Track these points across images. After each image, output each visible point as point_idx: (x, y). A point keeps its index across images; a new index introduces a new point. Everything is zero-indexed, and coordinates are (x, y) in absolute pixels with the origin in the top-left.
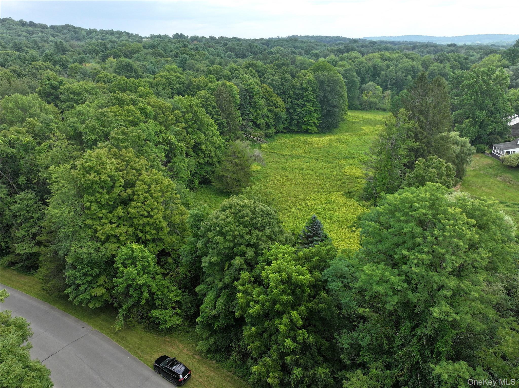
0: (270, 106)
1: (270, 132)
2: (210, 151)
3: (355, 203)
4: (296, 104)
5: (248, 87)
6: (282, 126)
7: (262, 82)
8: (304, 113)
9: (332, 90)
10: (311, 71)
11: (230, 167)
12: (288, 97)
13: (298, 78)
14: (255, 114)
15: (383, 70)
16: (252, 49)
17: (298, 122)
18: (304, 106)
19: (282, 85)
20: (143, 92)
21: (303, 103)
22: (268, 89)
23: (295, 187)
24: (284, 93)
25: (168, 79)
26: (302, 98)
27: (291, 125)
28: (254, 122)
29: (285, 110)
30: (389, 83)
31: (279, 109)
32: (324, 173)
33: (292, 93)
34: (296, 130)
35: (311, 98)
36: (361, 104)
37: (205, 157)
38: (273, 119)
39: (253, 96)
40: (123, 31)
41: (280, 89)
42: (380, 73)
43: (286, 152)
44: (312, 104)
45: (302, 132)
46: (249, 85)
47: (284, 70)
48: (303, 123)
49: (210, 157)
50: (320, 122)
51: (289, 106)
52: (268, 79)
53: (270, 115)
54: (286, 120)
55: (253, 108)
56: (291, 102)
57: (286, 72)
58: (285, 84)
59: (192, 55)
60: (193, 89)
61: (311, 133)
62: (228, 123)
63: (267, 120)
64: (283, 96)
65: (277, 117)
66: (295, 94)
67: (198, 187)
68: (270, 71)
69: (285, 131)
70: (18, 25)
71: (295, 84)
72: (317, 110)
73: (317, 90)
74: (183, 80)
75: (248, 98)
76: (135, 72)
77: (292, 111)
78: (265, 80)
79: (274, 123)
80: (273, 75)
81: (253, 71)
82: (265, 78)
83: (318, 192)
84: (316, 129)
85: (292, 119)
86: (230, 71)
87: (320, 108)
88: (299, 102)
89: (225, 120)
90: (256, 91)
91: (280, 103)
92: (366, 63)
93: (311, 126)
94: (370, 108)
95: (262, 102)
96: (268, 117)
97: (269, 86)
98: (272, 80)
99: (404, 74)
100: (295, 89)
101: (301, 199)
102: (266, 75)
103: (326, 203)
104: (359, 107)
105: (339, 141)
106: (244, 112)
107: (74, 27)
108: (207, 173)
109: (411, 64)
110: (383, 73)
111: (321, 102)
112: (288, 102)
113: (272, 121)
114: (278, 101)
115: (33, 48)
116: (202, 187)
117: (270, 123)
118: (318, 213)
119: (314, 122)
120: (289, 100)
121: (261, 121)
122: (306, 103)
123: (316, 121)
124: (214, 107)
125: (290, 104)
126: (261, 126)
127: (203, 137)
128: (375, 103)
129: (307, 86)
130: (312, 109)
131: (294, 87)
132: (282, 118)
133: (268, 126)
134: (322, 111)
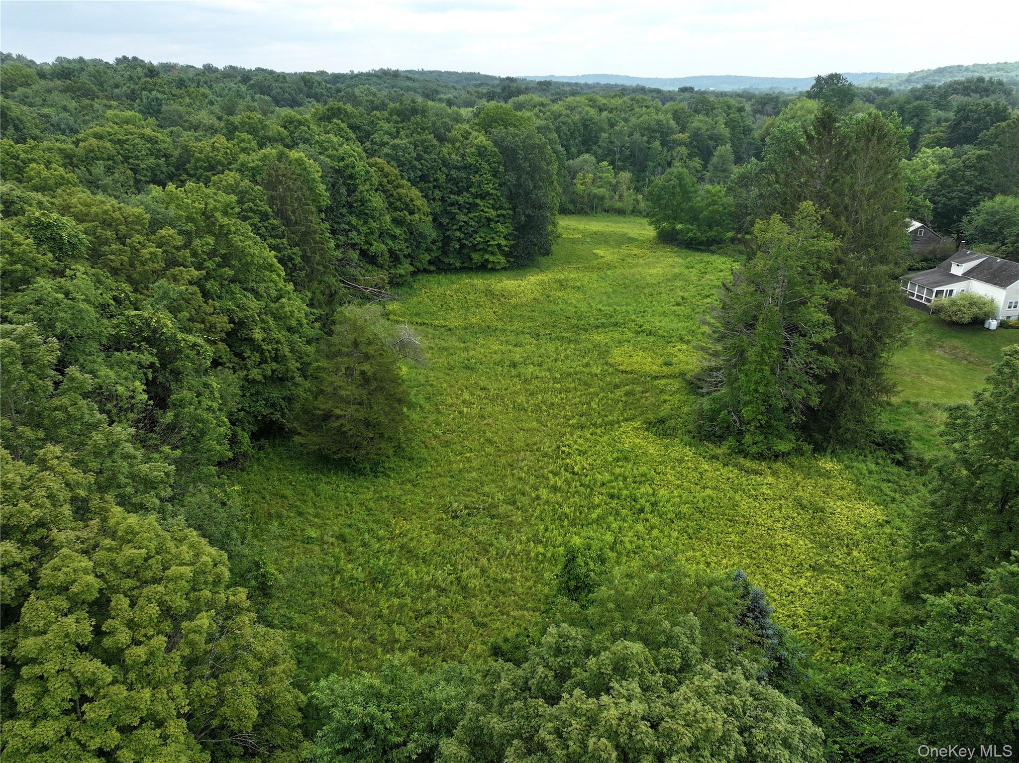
0: (396, 209)
1: (402, 272)
2: (278, 342)
3: (689, 452)
4: (452, 204)
5: (342, 164)
6: (427, 257)
7: (370, 153)
8: (473, 224)
9: (535, 169)
10: (476, 128)
11: (349, 391)
12: (435, 187)
13: (452, 141)
14: (364, 230)
15: (602, 130)
16: (310, 87)
17: (463, 246)
18: (472, 207)
19: (419, 158)
20: (45, 179)
21: (471, 200)
22: (387, 168)
23: (516, 420)
24: (424, 178)
25: (119, 141)
26: (467, 189)
27: (445, 253)
28: (361, 250)
29: (430, 218)
30: (617, 157)
31: (417, 216)
32: (572, 370)
33: (442, 178)
34: (458, 265)
35: (489, 188)
36: (573, 202)
37: (263, 361)
38: (406, 241)
39: (355, 187)
41: (414, 168)
42: (597, 137)
43: (453, 323)
44: (491, 202)
45: (472, 269)
46: (343, 159)
47: (417, 123)
48: (474, 248)
49: (278, 358)
50: (512, 242)
51: (437, 210)
52: (384, 144)
53: (398, 231)
54: (434, 242)
55: (358, 216)
56: (442, 199)
57: (423, 129)
58: (426, 156)
59: (174, 96)
60: (196, 169)
61: (493, 270)
62: (304, 258)
63: (390, 243)
64: (422, 184)
65: (414, 236)
66: (450, 179)
67: (251, 452)
68: (386, 126)
69: (432, 268)
71: (447, 156)
72: (503, 216)
73: (502, 169)
74: (166, 146)
75: (343, 190)
76: (16, 128)
77: (445, 220)
78: (376, 147)
79: (410, 250)
80: (393, 136)
81: (343, 125)
82: (373, 143)
83: (582, 427)
84: (503, 260)
85: (447, 240)
86: (285, 128)
87: (511, 212)
88: (461, 200)
89: (296, 249)
90: (363, 173)
91: (417, 203)
92: (567, 116)
93: (492, 253)
94: (592, 208)
95: (377, 201)
96: (394, 237)
97: (388, 162)
98: (395, 147)
99: (645, 138)
100: (450, 169)
101: (546, 455)
102: (376, 135)
103: (618, 460)
104: (571, 207)
105: (562, 285)
106: (336, 226)
108: (273, 405)
109: (655, 117)
110: (604, 135)
111: (511, 198)
112: (434, 199)
113: (404, 245)
114: (414, 197)
116: (261, 448)
117: (400, 250)
118: (612, 497)
119: (499, 246)
120: (438, 194)
121: (378, 247)
122: (478, 201)
123: (503, 242)
124: (264, 217)
125: (440, 203)
126: (379, 260)
127: (254, 305)
128: (602, 198)
129: (477, 161)
130: (493, 213)
131: (445, 163)
132: (425, 238)
133: (395, 258)
134: (514, 218)
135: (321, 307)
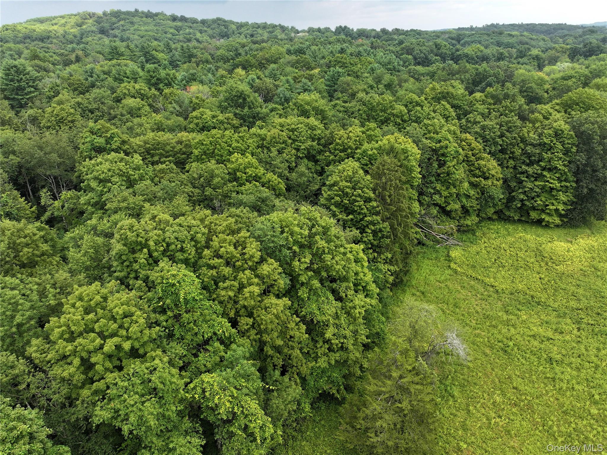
0: (475, 176)
1: (469, 223)
4: (522, 173)
5: (438, 145)
6: (492, 210)
7: (464, 129)
8: (537, 190)
10: (557, 107)
12: (510, 158)
13: (533, 122)
14: (445, 193)
17: (523, 205)
19: (502, 136)
21: (539, 172)
22: (474, 144)
24: (503, 151)
25: (293, 131)
26: (538, 163)
27: (508, 208)
28: (440, 206)
29: (501, 182)
31: (490, 182)
33: (518, 152)
34: (516, 218)
35: (559, 165)
38: (477, 199)
39: (445, 162)
40: (277, 24)
41: (496, 144)
44: (557, 175)
45: (527, 222)
46: (440, 141)
47: (506, 107)
48: (534, 208)
50: (569, 207)
51: (509, 176)
52: (476, 123)
53: (472, 192)
54: (500, 200)
55: (443, 183)
56: (515, 168)
57: (511, 111)
58: (508, 134)
59: (351, 64)
61: (547, 226)
62: (392, 227)
63: (464, 200)
64: (501, 156)
65: (484, 196)
66: (524, 153)
68: (481, 108)
69: (495, 217)
71: (526, 135)
72: (567, 187)
73: (574, 150)
75: (435, 165)
77: (513, 184)
78: (469, 125)
79: (479, 207)
80: (485, 116)
81: (448, 106)
82: (468, 121)
84: (557, 221)
85: (511, 199)
86: (406, 106)
87: (574, 185)
88: (530, 170)
89: (386, 224)
90: (452, 153)
91: (493, 172)
93: (549, 214)
95: (460, 173)
96: (468, 197)
97: (476, 138)
98: (483, 128)
100: (527, 145)
102: (471, 115)
107: (225, 21)
111: (575, 174)
112: (507, 167)
113: (474, 203)
114: (491, 167)
117: (471, 207)
119: (557, 210)
120: (511, 163)
121: (455, 206)
122: (545, 173)
123: (561, 207)
124: (368, 200)
125: (511, 170)
126: (453, 214)
129: (552, 141)
130: (557, 184)
131: (523, 140)
132: (493, 199)
133: (466, 211)
134: (576, 189)
135: (397, 264)
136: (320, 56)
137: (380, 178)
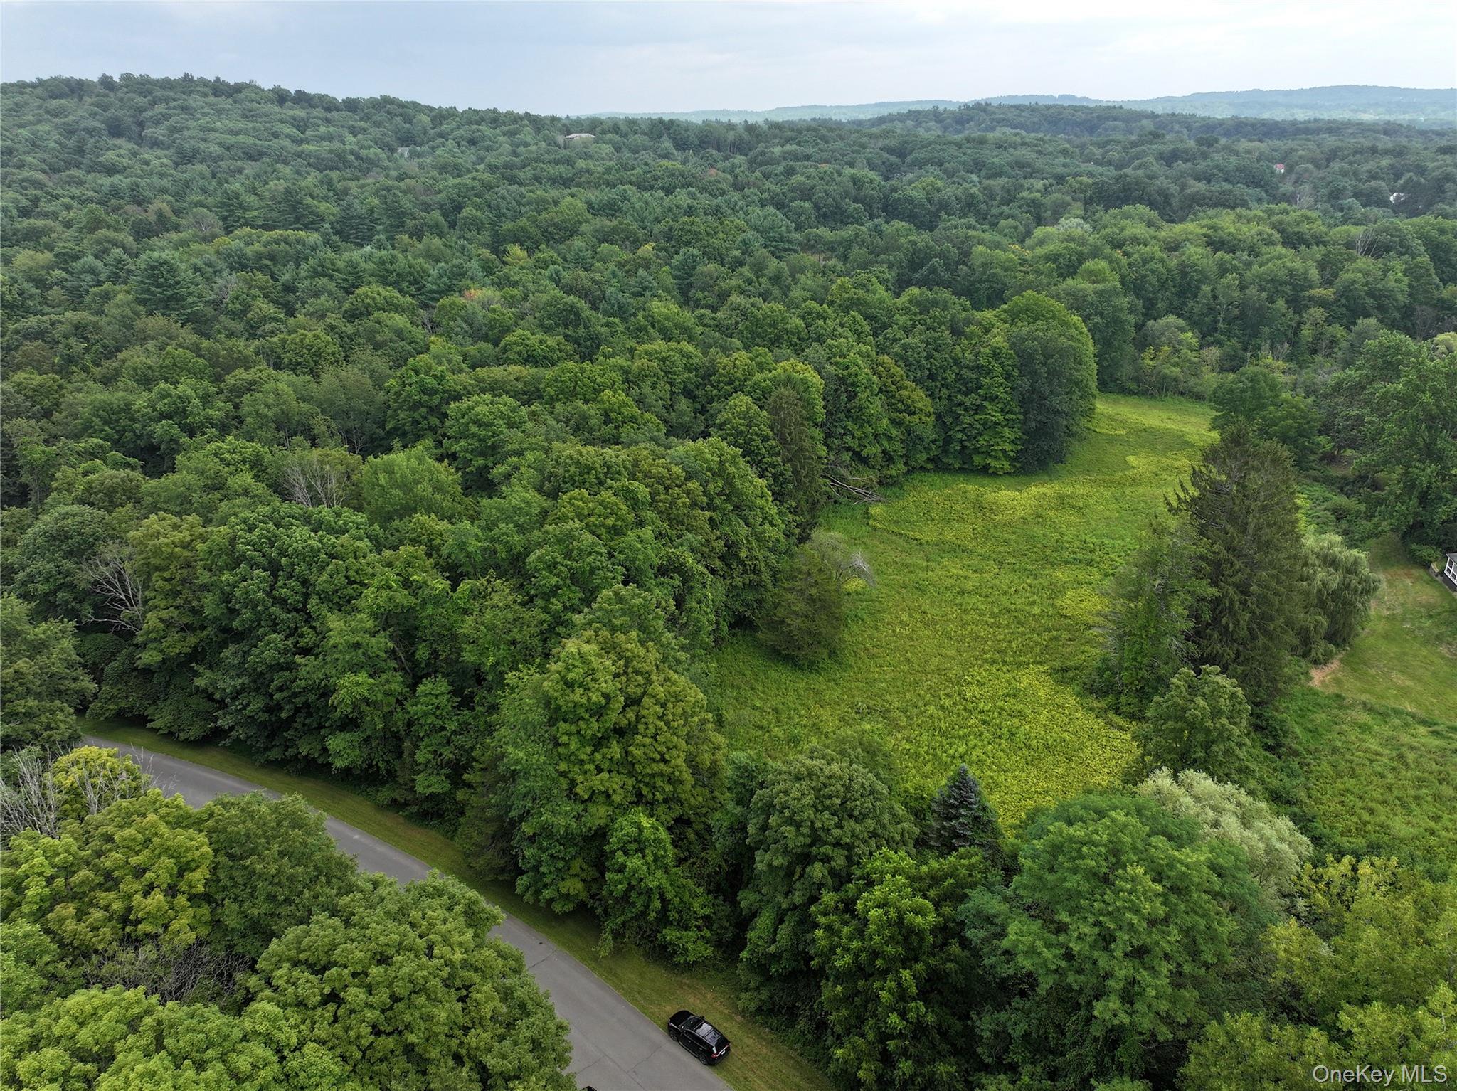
0: (896, 410)
1: (894, 473)
2: (757, 559)
3: (1073, 700)
4: (960, 405)
5: (846, 372)
6: (924, 456)
7: (881, 350)
8: (978, 426)
9: (1054, 374)
10: (1003, 316)
11: (799, 607)
12: (942, 385)
13: (969, 337)
14: (858, 434)
15: (1204, 279)
16: (860, 188)
17: (964, 447)
18: (979, 409)
19: (928, 358)
20: (613, 404)
21: (978, 402)
22: (894, 369)
23: (940, 645)
24: (932, 377)
25: (664, 360)
26: (976, 391)
27: (945, 452)
28: (854, 451)
29: (933, 417)
30: (1220, 317)
31: (916, 418)
32: (1013, 607)
33: (951, 377)
34: (957, 466)
35: (1000, 392)
36: (1136, 380)
37: (745, 572)
38: (902, 441)
39: (856, 394)
40: (522, 112)
41: (921, 367)
42: (1198, 288)
43: (927, 536)
44: (999, 406)
45: (972, 471)
46: (848, 367)
47: (934, 318)
48: (977, 451)
49: (756, 571)
50: (1019, 447)
51: (942, 409)
52: (895, 340)
53: (894, 432)
54: (934, 442)
55: (855, 421)
56: (949, 398)
57: (940, 324)
58: (937, 355)
59: (708, 234)
60: (719, 382)
61: (995, 474)
62: (795, 472)
63: (885, 443)
64: (930, 383)
65: (911, 437)
66: (959, 378)
67: (728, 637)
68: (903, 319)
69: (930, 466)
70: (271, 101)
71: (960, 355)
72: (1013, 420)
73: (1016, 373)
74: (697, 361)
75: (844, 397)
76: (586, 327)
77: (949, 420)
78: (888, 343)
79: (904, 451)
80: (907, 331)
81: (859, 318)
82: (886, 338)
83: (993, 662)
84: (1007, 466)
85: (948, 441)
86: (803, 318)
87: (1021, 417)
88: (968, 401)
89: (788, 466)
90: (864, 381)
91: (919, 405)
92: (1162, 261)
93: (995, 458)
94: (1160, 390)
95: (875, 406)
96: (890, 438)
97: (896, 361)
98: (905, 347)
99: (1264, 295)
100: (961, 368)
101: (949, 680)
102: (890, 330)
103: (1008, 695)
104: (1133, 386)
105: (1062, 501)
106: (833, 429)
107: (403, 105)
108: (747, 605)
109: (1289, 264)
110: (1206, 289)
111: (1022, 403)
112: (940, 398)
113: (899, 446)
114: (916, 398)
115: (326, 198)
116: (735, 635)
117: (895, 451)
118: (984, 722)
119: (1004, 451)
120: (944, 392)
121: (872, 450)
122: (985, 403)
123: (1008, 448)
124: (766, 439)
125: (945, 402)
126: (872, 462)
127: (744, 531)
128: (1176, 380)
129: (990, 363)
130: (1000, 417)
131: (957, 362)
132: (921, 440)
133: (888, 458)
134: (1025, 422)
135: (803, 515)
136: (651, 218)
137: (777, 414)
